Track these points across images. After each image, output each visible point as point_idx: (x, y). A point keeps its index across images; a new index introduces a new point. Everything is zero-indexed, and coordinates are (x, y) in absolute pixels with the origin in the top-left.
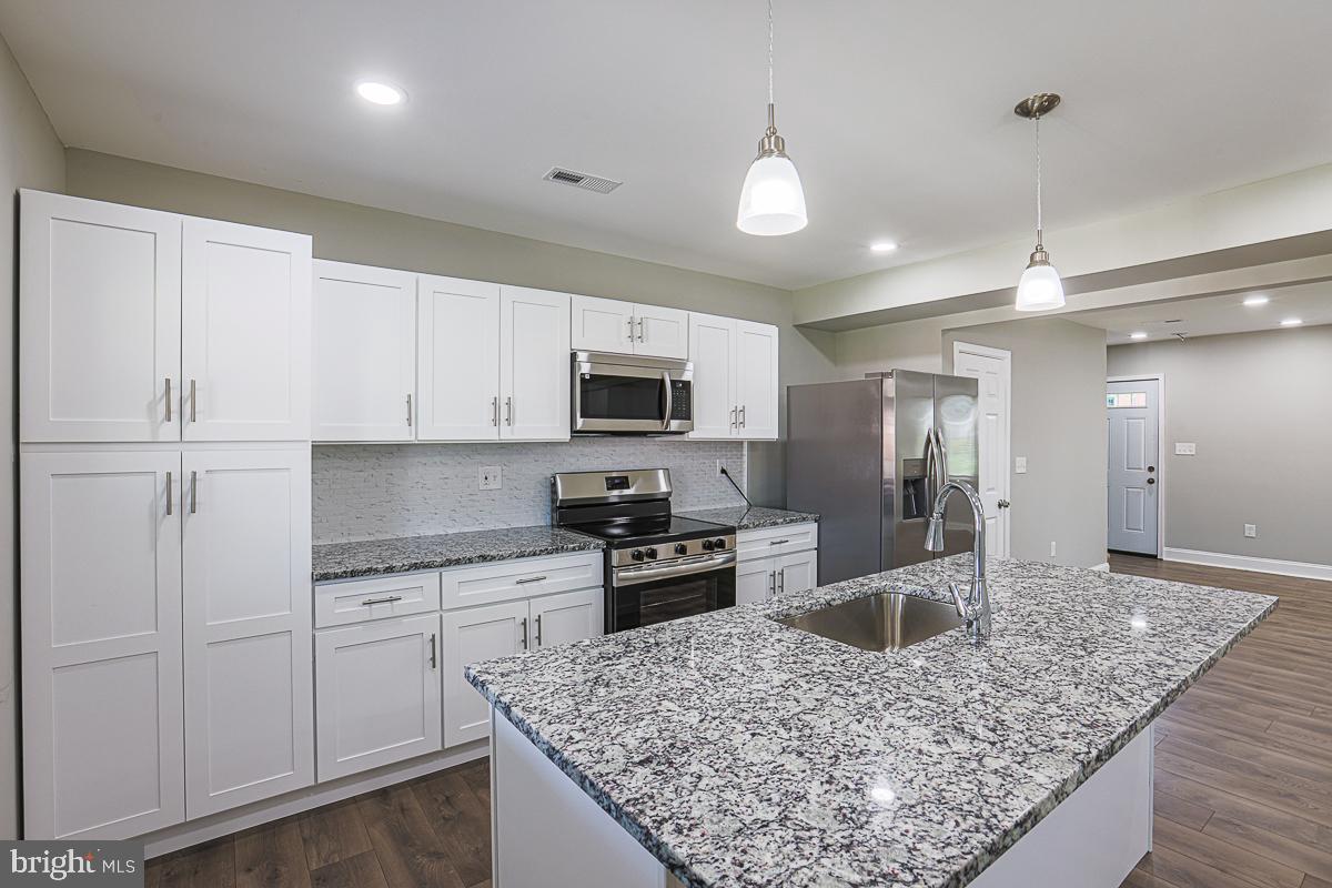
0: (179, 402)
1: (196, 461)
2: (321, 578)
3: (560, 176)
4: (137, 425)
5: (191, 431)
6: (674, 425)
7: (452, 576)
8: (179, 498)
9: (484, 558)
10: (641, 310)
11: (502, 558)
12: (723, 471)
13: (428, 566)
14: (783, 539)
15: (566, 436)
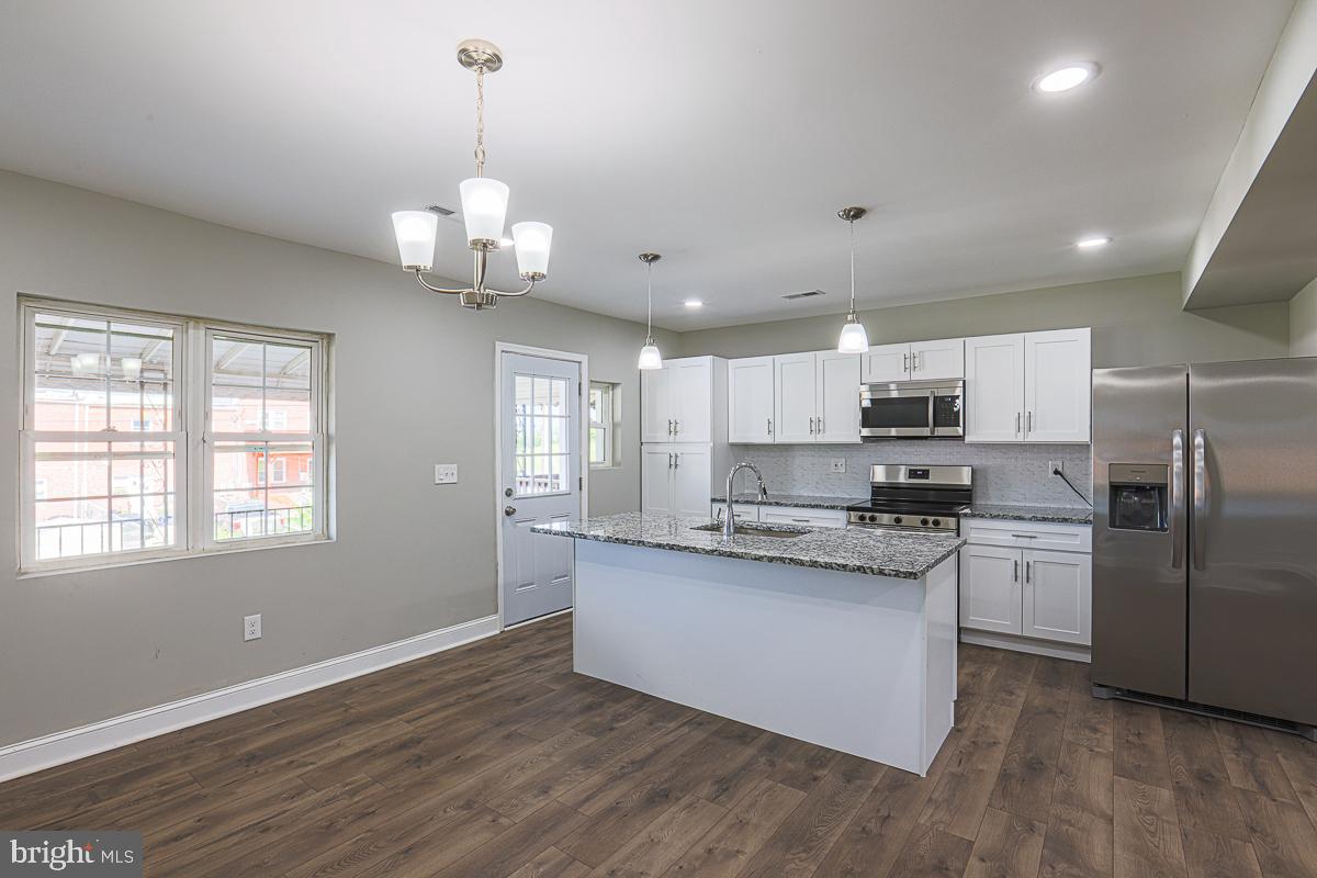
0: (673, 428)
1: (678, 450)
2: (713, 500)
3: (790, 297)
4: (662, 435)
5: (679, 438)
6: (940, 431)
7: (764, 509)
8: (674, 463)
9: (777, 504)
10: (917, 347)
11: (786, 505)
12: (1056, 472)
13: (752, 503)
14: (1034, 535)
15: (859, 441)
